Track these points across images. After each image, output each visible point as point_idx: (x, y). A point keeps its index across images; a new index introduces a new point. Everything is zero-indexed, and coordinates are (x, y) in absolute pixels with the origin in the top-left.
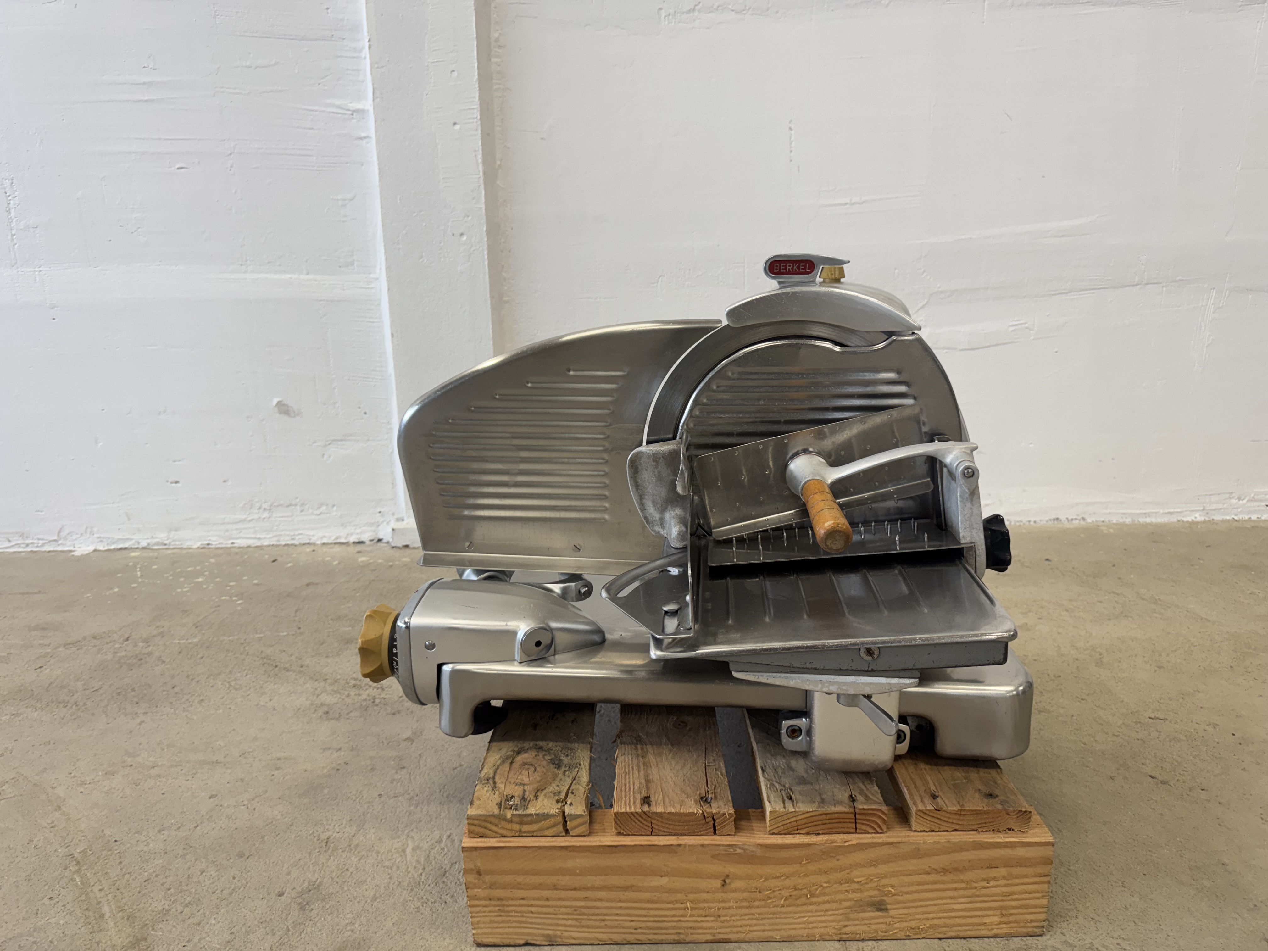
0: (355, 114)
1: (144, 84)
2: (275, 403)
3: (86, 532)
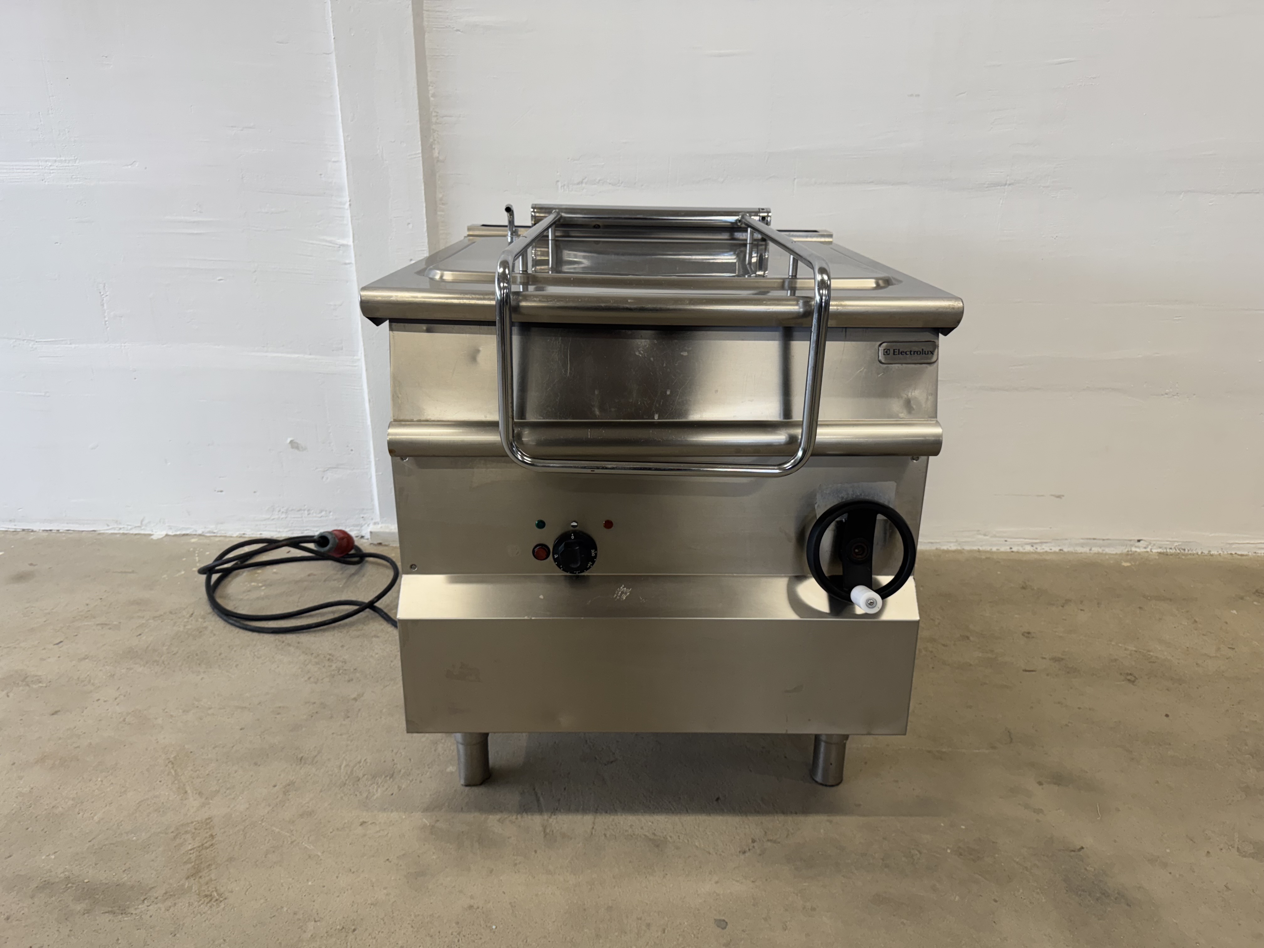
0: (341, 247)
1: (194, 222)
2: (289, 440)
3: (160, 522)
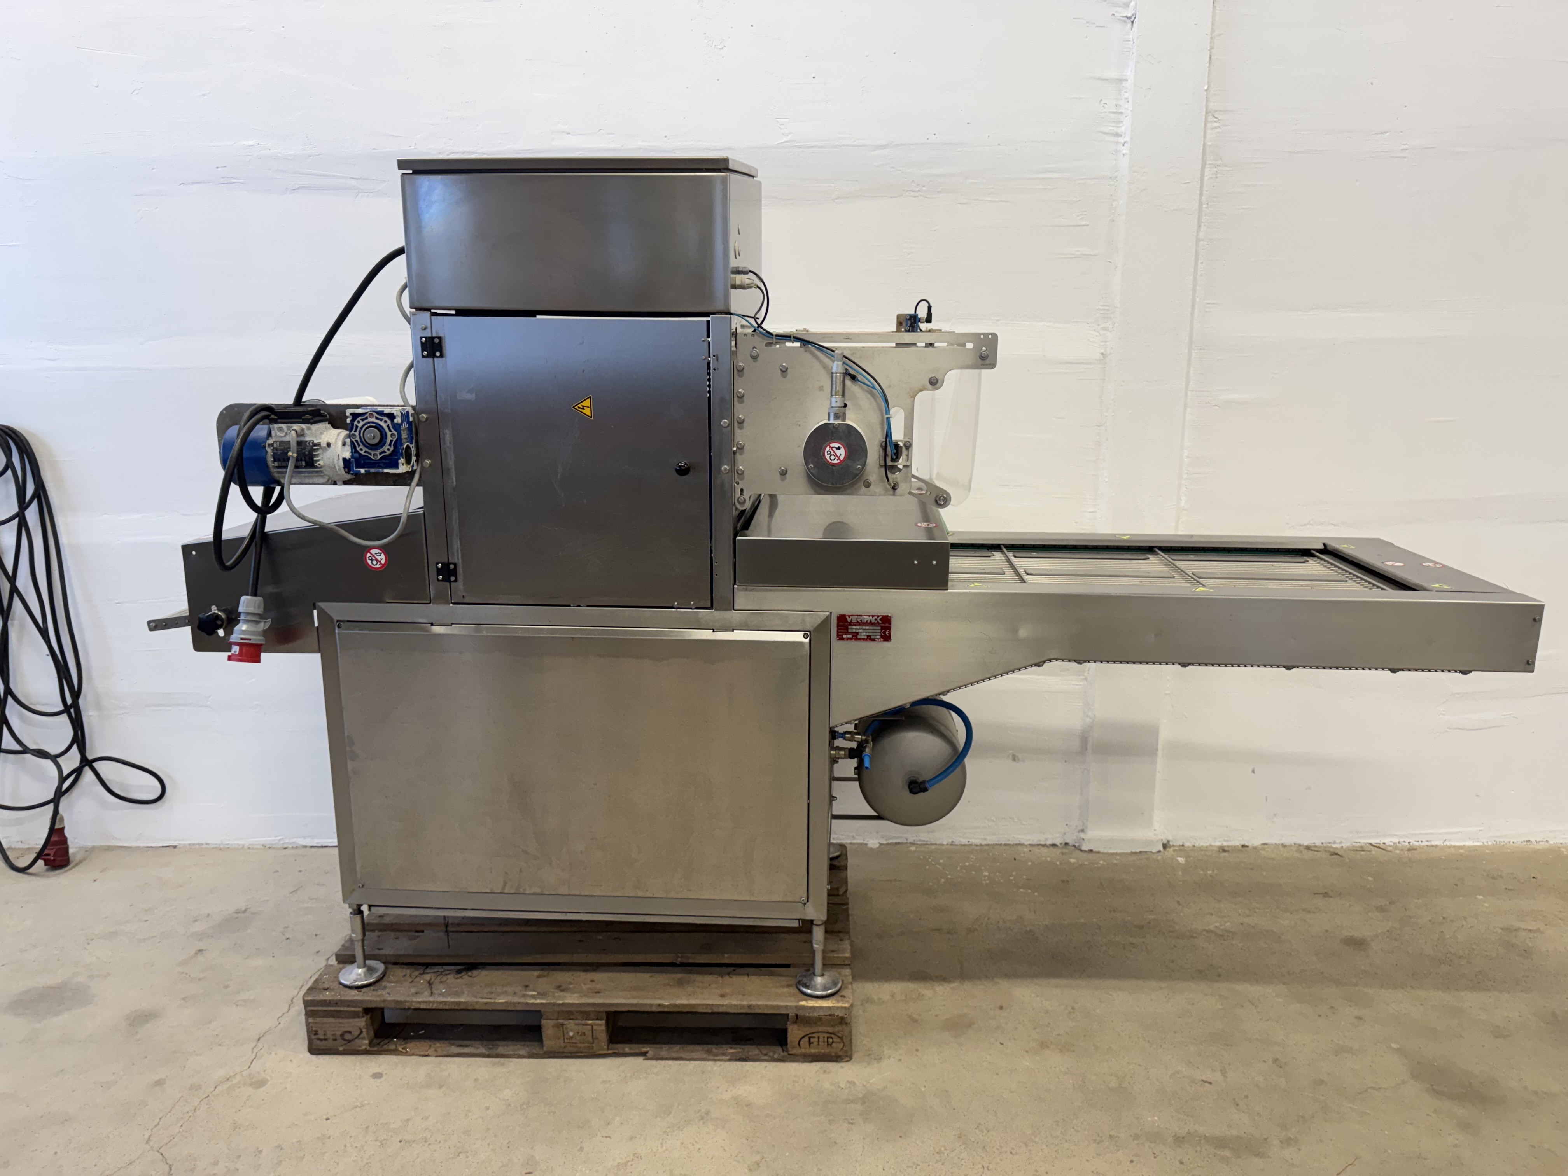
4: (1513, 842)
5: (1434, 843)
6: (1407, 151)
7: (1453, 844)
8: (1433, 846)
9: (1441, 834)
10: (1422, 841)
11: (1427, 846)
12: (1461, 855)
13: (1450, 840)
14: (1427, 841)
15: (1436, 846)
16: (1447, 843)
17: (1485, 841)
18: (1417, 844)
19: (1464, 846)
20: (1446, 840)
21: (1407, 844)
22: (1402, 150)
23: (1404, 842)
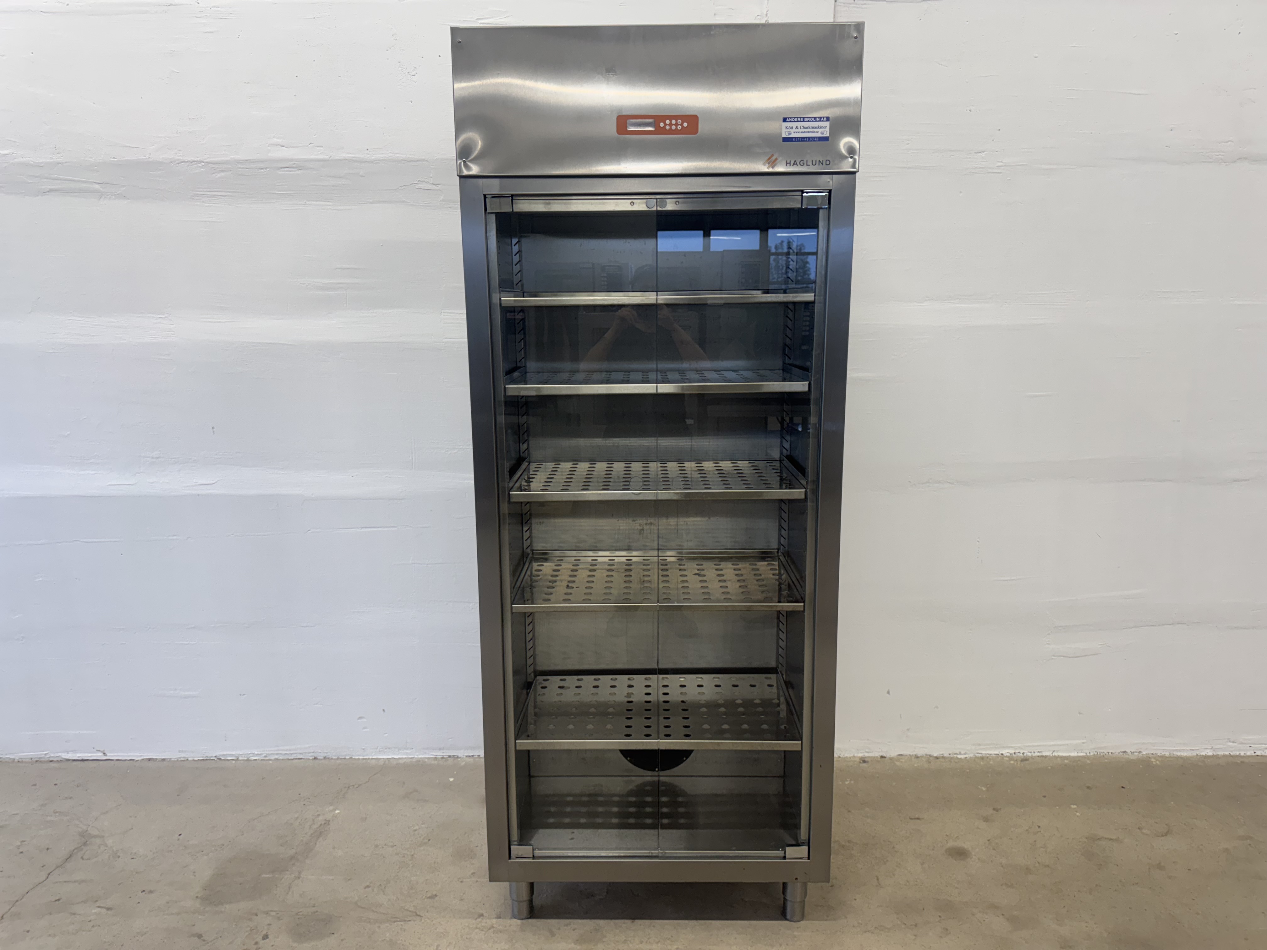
4: (1112, 753)
5: (1044, 754)
6: (1002, 167)
7: (1061, 754)
8: (1042, 756)
9: (1050, 746)
10: (1034, 752)
11: (1038, 756)
12: (1066, 765)
13: (1057, 751)
14: (1039, 752)
15: (1046, 757)
16: (1056, 754)
17: (1088, 752)
18: (1030, 754)
19: (1069, 756)
20: (1054, 751)
21: (1021, 755)
22: (997, 167)
23: (1019, 753)
